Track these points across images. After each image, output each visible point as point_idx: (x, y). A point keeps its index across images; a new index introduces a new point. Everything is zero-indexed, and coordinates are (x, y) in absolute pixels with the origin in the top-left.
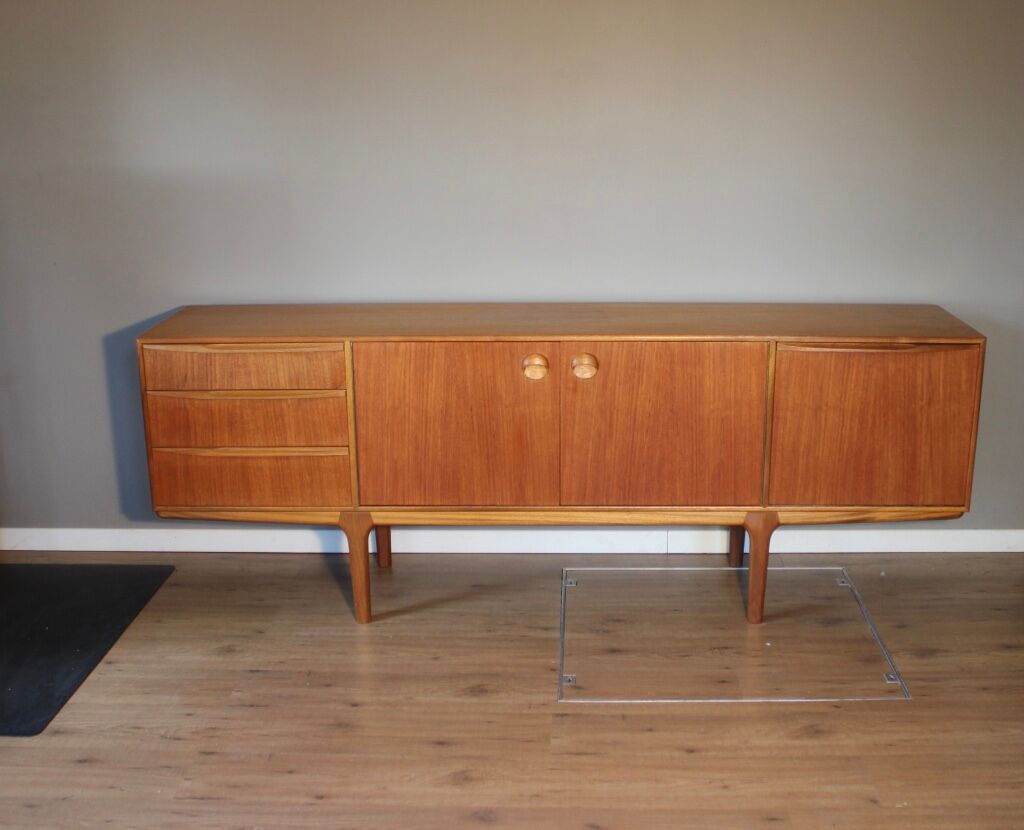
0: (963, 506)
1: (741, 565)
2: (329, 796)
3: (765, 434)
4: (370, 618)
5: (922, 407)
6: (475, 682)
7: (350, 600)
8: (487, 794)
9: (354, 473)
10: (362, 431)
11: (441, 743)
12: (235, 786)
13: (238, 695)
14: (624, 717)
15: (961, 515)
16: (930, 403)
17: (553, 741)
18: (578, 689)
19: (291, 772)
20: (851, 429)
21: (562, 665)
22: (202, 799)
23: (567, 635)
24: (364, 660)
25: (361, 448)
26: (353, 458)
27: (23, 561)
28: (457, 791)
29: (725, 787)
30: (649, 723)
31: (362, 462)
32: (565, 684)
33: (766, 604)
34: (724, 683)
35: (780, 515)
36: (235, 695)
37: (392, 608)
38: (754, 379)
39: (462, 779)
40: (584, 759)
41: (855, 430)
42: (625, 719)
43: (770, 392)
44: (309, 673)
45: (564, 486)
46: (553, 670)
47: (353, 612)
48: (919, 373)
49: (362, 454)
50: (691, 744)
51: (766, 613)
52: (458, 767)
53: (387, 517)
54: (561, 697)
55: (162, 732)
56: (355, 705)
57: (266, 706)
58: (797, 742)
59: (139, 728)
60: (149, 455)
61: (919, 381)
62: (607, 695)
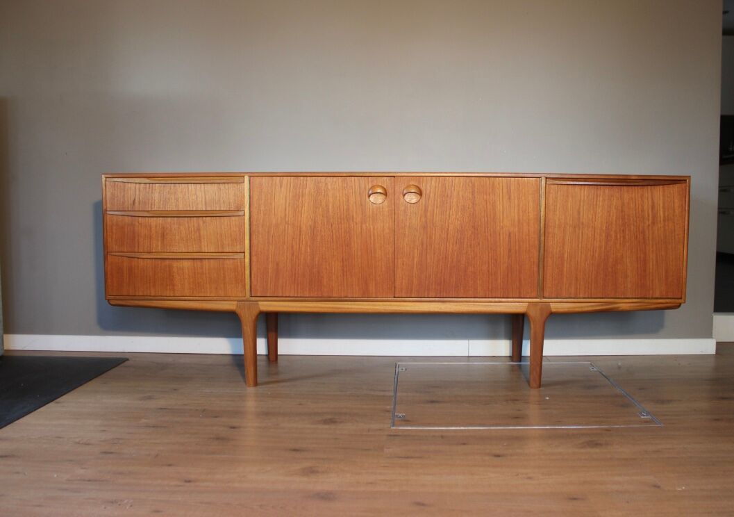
0: (681, 298)
1: (520, 361)
2: (195, 481)
3: (540, 244)
4: (256, 384)
5: (649, 225)
6: (329, 417)
8: (329, 482)
9: (247, 272)
10: (255, 242)
11: (295, 450)
12: (121, 473)
13: (146, 421)
14: (442, 437)
15: (679, 306)
16: (653, 223)
17: (385, 450)
18: (406, 421)
19: (170, 465)
20: (600, 241)
21: (394, 408)
22: (89, 481)
23: (398, 394)
24: (251, 404)
25: (253, 253)
26: (247, 260)
27: (27, 355)
28: (305, 479)
29: (530, 478)
30: (463, 440)
31: (254, 264)
32: (396, 419)
34: (519, 418)
35: (552, 306)
36: (144, 421)
38: (531, 203)
39: (311, 471)
40: (411, 461)
41: (603, 244)
42: (443, 437)
43: (542, 213)
44: (204, 410)
45: (397, 283)
46: (388, 411)
48: (646, 201)
49: (254, 259)
50: (498, 452)
51: (544, 379)
52: (306, 464)
53: (270, 306)
54: (393, 426)
55: (77, 440)
56: (234, 428)
57: (165, 427)
58: (582, 450)
59: (60, 438)
60: (105, 258)
61: (646, 207)
62: (429, 425)
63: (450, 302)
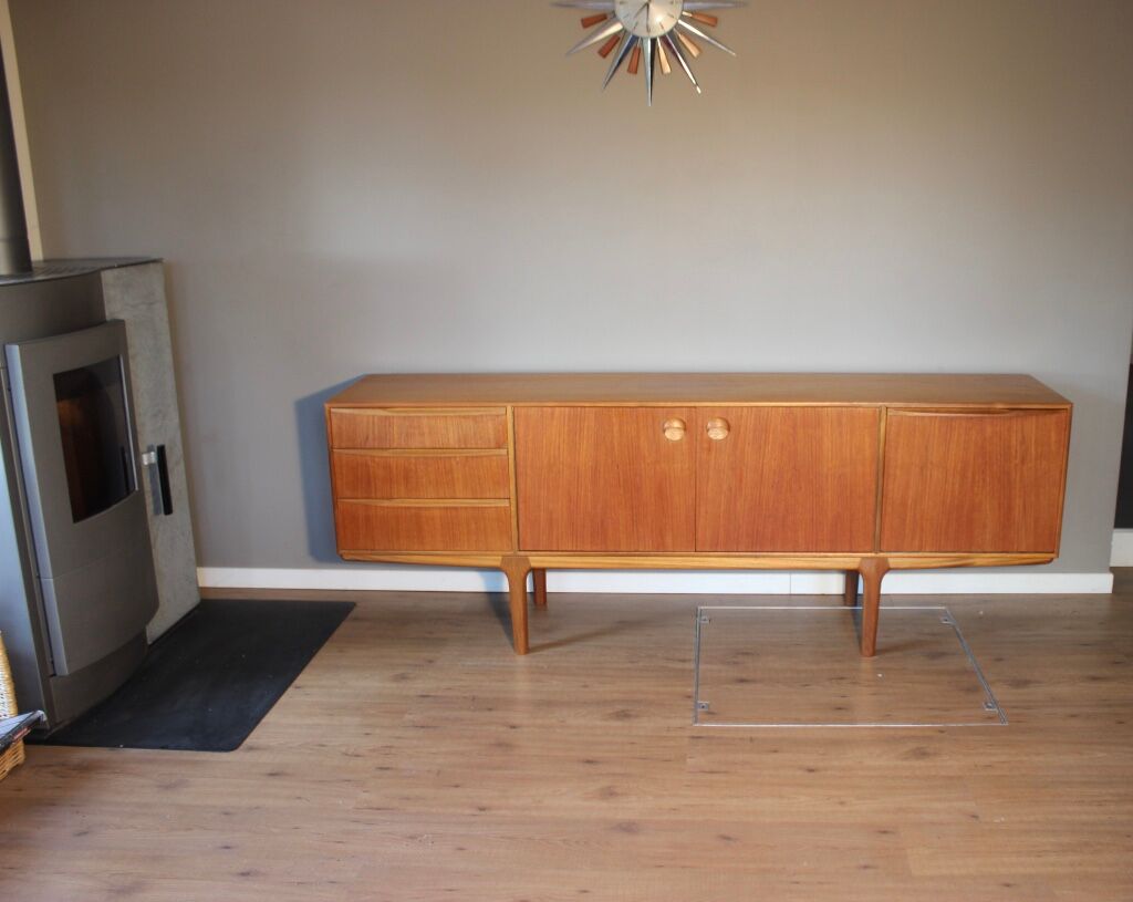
0: (1053, 552)
1: (855, 605)
2: (489, 808)
3: (877, 488)
4: (528, 650)
5: (1016, 465)
6: (619, 707)
7: (509, 632)
8: (631, 807)
9: (514, 520)
10: (521, 486)
11: (588, 762)
12: (408, 799)
13: (411, 717)
14: (751, 740)
15: (1051, 560)
16: (1023, 461)
17: (688, 760)
18: (711, 714)
19: (457, 786)
20: (953, 484)
21: (697, 693)
22: (379, 809)
23: (701, 667)
24: (522, 687)
25: (520, 500)
26: (513, 509)
27: (224, 597)
28: (604, 804)
29: (842, 803)
30: (775, 746)
31: (521, 512)
32: (699, 710)
33: (877, 640)
34: (841, 710)
35: (890, 560)
36: (407, 717)
37: (547, 642)
38: (867, 440)
39: (609, 793)
40: (715, 777)
41: (957, 486)
42: (752, 741)
43: (881, 451)
44: (474, 699)
45: (699, 535)
46: (689, 697)
47: (513, 645)
48: (1013, 435)
49: (521, 506)
50: (811, 764)
51: (877, 647)
52: (605, 783)
53: (542, 562)
54: (696, 722)
55: (343, 749)
56: (513, 727)
57: (435, 727)
58: (906, 763)
59: (323, 746)
60: (335, 505)
61: (1014, 442)
62: (736, 720)
63: (764, 557)
